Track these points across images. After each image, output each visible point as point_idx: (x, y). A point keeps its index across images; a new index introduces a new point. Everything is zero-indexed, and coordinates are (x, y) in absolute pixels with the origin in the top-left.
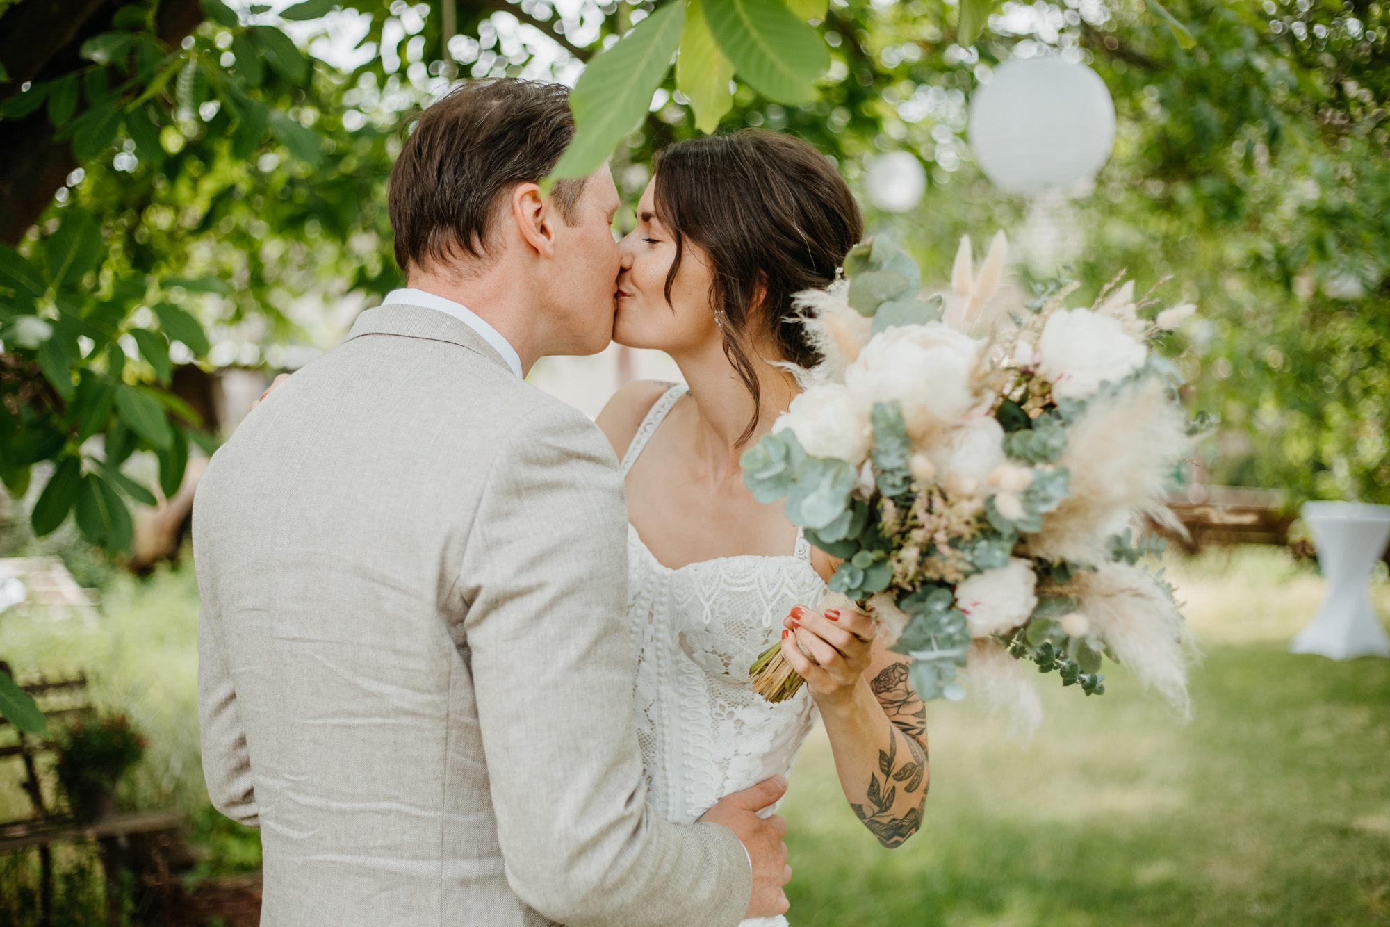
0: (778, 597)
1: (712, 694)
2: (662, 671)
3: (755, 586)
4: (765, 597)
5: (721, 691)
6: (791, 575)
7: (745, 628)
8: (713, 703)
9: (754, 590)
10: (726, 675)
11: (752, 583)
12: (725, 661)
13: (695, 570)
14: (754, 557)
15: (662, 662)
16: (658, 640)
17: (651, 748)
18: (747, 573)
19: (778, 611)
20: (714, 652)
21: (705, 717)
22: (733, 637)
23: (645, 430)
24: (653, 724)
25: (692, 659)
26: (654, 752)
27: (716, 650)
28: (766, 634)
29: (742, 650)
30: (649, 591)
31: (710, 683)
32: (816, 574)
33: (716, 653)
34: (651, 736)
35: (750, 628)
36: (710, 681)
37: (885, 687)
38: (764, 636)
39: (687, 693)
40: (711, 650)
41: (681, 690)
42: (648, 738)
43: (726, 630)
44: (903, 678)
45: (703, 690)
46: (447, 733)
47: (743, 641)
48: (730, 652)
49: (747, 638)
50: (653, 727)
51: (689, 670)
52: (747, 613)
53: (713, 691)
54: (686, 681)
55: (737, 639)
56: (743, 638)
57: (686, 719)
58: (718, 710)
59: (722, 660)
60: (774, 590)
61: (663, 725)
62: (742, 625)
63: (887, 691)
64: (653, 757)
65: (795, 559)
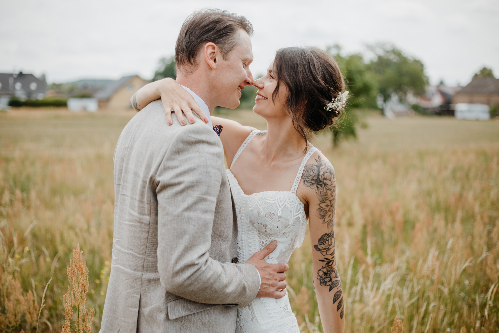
0: (284, 206)
1: (260, 238)
2: (243, 230)
3: (276, 201)
4: (279, 206)
5: (263, 237)
6: (288, 198)
7: (272, 216)
8: (260, 241)
9: (275, 203)
10: (265, 232)
11: (275, 200)
12: (265, 227)
13: (256, 196)
14: (276, 191)
15: (243, 227)
16: (242, 219)
17: (239, 257)
18: (274, 197)
19: (284, 210)
20: (261, 224)
21: (258, 246)
22: (268, 219)
23: (243, 146)
24: (240, 248)
25: (253, 226)
26: (240, 258)
27: (262, 223)
28: (279, 218)
29: (271, 224)
30: (240, 203)
31: (260, 234)
32: (297, 198)
33: (262, 224)
34: (239, 252)
35: (274, 216)
36: (260, 233)
37: (322, 242)
38: (279, 219)
39: (251, 237)
40: (260, 223)
41: (249, 236)
42: (238, 253)
43: (266, 217)
44: (328, 239)
45: (257, 236)
46: (149, 230)
47: (271, 220)
48: (267, 224)
49: (273, 219)
50: (240, 249)
51: (252, 230)
52: (273, 211)
53: (260, 237)
54: (251, 233)
55: (269, 220)
56: (271, 219)
57: (250, 246)
58: (261, 243)
59: (264, 227)
60: (282, 204)
61: (243, 249)
62: (271, 215)
63: (323, 244)
64: (240, 260)
65: (290, 192)
